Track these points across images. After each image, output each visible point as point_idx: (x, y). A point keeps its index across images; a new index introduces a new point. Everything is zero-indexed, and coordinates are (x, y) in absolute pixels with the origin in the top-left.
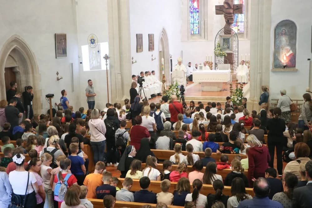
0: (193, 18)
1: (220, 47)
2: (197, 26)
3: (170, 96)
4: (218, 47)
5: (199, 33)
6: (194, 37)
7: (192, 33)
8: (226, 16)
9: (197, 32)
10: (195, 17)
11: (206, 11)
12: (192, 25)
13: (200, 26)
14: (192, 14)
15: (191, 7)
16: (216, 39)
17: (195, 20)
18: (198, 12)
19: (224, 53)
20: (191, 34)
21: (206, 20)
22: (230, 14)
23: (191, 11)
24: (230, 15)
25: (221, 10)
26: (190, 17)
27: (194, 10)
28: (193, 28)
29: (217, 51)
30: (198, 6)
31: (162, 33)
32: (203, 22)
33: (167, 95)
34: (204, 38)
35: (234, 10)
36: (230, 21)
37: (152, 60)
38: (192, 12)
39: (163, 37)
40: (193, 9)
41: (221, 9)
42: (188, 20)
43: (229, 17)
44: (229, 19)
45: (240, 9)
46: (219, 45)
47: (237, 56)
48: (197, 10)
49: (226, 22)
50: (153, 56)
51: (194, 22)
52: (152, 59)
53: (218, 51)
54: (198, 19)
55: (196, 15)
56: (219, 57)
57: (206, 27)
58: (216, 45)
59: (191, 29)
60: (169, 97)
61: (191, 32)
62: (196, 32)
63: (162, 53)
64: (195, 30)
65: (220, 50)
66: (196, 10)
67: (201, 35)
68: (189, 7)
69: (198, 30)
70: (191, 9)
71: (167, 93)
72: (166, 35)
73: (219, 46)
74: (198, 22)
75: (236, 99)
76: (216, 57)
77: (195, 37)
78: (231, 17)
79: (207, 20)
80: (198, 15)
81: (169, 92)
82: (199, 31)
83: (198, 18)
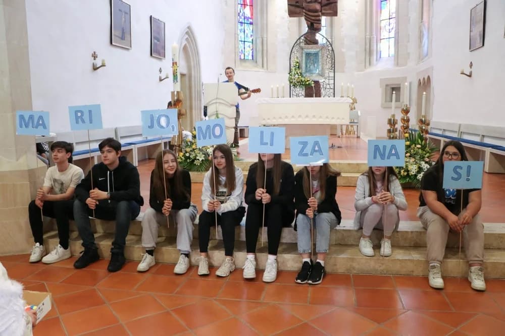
0: (243, 33)
1: (301, 69)
2: (249, 46)
3: (195, 159)
4: (295, 69)
5: (253, 59)
6: (244, 64)
7: (242, 58)
8: (308, 16)
9: (250, 58)
10: (246, 31)
11: (265, 22)
12: (242, 43)
13: (254, 48)
14: (242, 26)
15: (241, 14)
16: (293, 54)
17: (247, 37)
18: (251, 23)
19: (308, 81)
20: (240, 59)
21: (265, 36)
22: (316, 11)
23: (241, 20)
24: (316, 14)
25: (298, 7)
26: (239, 32)
27: (246, 20)
28: (243, 50)
29: (294, 76)
30: (252, 15)
31: (187, 36)
32: (259, 41)
33: (187, 155)
34: (261, 66)
35: (322, 7)
36: (315, 24)
37: (161, 80)
38: (241, 23)
39: (187, 45)
40: (243, 17)
41: (297, 4)
42: (236, 34)
43: (313, 18)
44: (313, 21)
45: (333, 5)
46: (298, 64)
47: (331, 87)
48: (250, 20)
49: (308, 27)
50: (162, 73)
51: (246, 40)
52: (160, 78)
53: (297, 76)
54: (251, 36)
55: (249, 29)
56: (298, 89)
57: (265, 48)
58: (292, 66)
59: (240, 51)
60: (193, 161)
61: (240, 56)
62: (248, 56)
63: (187, 78)
64: (246, 54)
65: (299, 74)
66: (248, 20)
67: (256, 62)
68: (237, 14)
69: (251, 54)
70: (240, 18)
71: (188, 149)
72: (196, 43)
73: (298, 68)
74: (252, 40)
75: (413, 169)
76: (292, 87)
77: (247, 64)
78: (318, 18)
79: (267, 38)
80: (251, 29)
81: (194, 147)
82: (253, 56)
83: (252, 34)
